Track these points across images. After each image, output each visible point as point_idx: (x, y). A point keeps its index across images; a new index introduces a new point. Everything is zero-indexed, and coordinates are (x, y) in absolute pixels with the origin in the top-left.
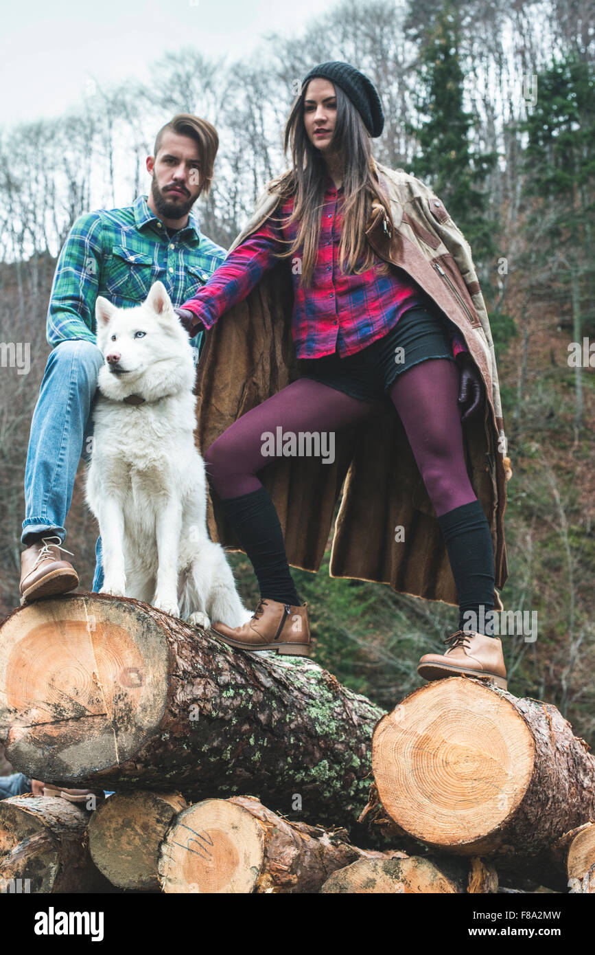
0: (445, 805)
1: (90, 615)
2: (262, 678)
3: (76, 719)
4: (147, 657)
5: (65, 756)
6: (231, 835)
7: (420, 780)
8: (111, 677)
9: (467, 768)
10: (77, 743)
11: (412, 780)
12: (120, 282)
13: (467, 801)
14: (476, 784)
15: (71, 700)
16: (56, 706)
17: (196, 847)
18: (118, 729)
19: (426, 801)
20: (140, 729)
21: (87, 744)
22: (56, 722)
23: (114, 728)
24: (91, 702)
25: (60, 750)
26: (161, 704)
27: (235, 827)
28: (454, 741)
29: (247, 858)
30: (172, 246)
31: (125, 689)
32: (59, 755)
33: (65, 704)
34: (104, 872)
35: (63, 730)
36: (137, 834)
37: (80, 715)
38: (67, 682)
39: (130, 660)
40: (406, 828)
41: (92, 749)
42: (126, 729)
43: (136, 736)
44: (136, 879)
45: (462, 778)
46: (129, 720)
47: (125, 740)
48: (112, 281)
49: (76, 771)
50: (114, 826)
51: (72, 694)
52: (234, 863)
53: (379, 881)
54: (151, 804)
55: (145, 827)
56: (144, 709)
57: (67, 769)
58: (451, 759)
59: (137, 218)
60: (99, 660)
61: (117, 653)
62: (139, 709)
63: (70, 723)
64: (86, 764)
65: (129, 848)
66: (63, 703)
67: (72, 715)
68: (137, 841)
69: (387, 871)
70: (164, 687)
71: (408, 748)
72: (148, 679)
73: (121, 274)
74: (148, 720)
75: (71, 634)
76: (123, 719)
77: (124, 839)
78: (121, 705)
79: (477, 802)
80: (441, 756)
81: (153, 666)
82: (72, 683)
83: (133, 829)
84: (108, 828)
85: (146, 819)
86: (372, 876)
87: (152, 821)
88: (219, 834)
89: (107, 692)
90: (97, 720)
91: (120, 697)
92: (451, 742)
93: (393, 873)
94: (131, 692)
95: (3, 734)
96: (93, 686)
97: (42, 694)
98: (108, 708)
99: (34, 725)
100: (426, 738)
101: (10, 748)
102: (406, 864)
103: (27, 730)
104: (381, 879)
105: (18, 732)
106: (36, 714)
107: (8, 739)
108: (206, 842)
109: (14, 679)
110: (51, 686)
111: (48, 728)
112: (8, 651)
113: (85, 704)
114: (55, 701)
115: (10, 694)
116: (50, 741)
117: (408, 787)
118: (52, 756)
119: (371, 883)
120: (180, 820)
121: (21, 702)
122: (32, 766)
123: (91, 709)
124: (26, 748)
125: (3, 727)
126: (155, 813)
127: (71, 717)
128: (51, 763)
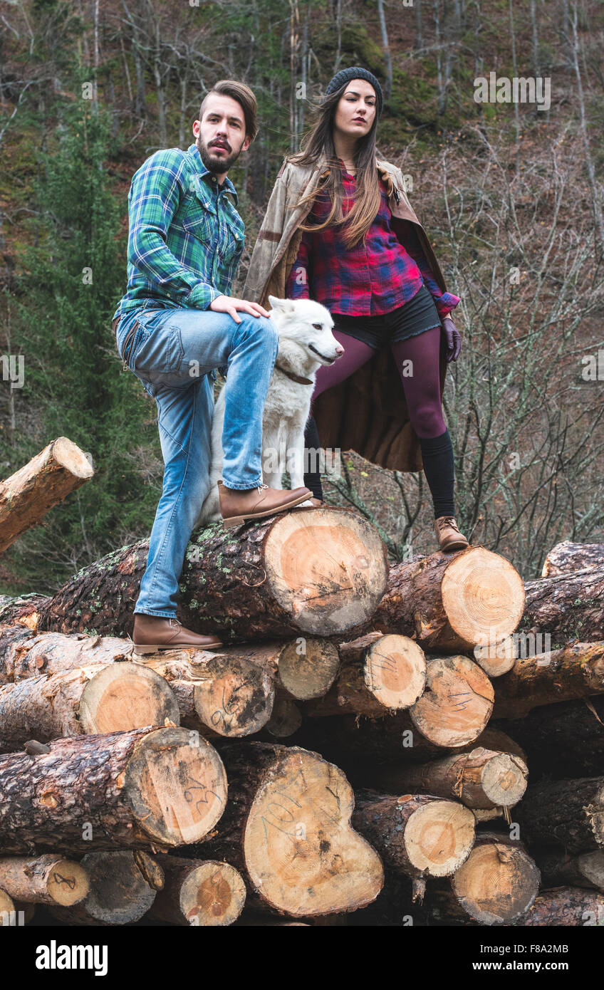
0: (484, 623)
1: (327, 521)
3: (334, 593)
4: (369, 548)
5: (334, 617)
6: (405, 655)
7: (470, 610)
8: (350, 562)
9: (493, 601)
10: (339, 608)
11: (466, 611)
12: (196, 224)
13: (496, 620)
14: (498, 610)
15: (329, 580)
16: (320, 586)
18: (360, 596)
19: (475, 623)
20: (373, 595)
21: (345, 609)
22: (322, 596)
23: (357, 598)
24: (342, 580)
25: (329, 614)
26: (383, 578)
27: (406, 650)
31: (359, 570)
32: (330, 618)
33: (327, 584)
34: (292, 692)
35: (328, 601)
36: (309, 664)
37: (336, 590)
38: (324, 568)
39: (359, 551)
40: (467, 639)
41: (349, 611)
42: (365, 596)
43: (372, 601)
44: (312, 693)
45: (491, 607)
46: (365, 590)
47: (365, 603)
49: (343, 627)
50: (294, 661)
51: (328, 576)
52: (411, 671)
53: (444, 672)
54: (317, 643)
56: (374, 583)
57: (336, 626)
58: (484, 597)
60: (340, 551)
61: (350, 546)
62: (370, 583)
63: (331, 596)
64: (348, 621)
65: (305, 674)
66: (324, 583)
67: (332, 590)
68: (310, 669)
69: (448, 667)
70: (383, 567)
71: (461, 594)
72: (373, 563)
74: (377, 589)
76: (363, 588)
78: (359, 581)
79: (500, 620)
80: (478, 595)
81: (374, 554)
82: (327, 569)
83: (307, 661)
84: (291, 663)
85: (314, 654)
86: (440, 670)
87: (319, 655)
88: (398, 656)
89: (350, 573)
90: (347, 592)
91: (357, 576)
92: (483, 586)
93: (451, 666)
94: (364, 572)
95: (288, 607)
96: (341, 570)
97: (308, 579)
98: (352, 583)
99: (308, 600)
100: (469, 587)
101: (296, 617)
102: (457, 660)
103: (304, 604)
104: (446, 671)
105: (300, 606)
106: (307, 592)
107: (294, 611)
108: (391, 661)
109: (287, 569)
110: (314, 572)
111: (318, 601)
112: (279, 550)
113: (338, 582)
114: (318, 582)
115: (287, 579)
116: (321, 610)
117: (464, 615)
118: (325, 619)
119: (440, 674)
120: (373, 650)
121: (296, 586)
122: (314, 627)
123: (343, 585)
124: (306, 615)
125: (287, 603)
126: (320, 649)
127: (331, 592)
128: (326, 623)
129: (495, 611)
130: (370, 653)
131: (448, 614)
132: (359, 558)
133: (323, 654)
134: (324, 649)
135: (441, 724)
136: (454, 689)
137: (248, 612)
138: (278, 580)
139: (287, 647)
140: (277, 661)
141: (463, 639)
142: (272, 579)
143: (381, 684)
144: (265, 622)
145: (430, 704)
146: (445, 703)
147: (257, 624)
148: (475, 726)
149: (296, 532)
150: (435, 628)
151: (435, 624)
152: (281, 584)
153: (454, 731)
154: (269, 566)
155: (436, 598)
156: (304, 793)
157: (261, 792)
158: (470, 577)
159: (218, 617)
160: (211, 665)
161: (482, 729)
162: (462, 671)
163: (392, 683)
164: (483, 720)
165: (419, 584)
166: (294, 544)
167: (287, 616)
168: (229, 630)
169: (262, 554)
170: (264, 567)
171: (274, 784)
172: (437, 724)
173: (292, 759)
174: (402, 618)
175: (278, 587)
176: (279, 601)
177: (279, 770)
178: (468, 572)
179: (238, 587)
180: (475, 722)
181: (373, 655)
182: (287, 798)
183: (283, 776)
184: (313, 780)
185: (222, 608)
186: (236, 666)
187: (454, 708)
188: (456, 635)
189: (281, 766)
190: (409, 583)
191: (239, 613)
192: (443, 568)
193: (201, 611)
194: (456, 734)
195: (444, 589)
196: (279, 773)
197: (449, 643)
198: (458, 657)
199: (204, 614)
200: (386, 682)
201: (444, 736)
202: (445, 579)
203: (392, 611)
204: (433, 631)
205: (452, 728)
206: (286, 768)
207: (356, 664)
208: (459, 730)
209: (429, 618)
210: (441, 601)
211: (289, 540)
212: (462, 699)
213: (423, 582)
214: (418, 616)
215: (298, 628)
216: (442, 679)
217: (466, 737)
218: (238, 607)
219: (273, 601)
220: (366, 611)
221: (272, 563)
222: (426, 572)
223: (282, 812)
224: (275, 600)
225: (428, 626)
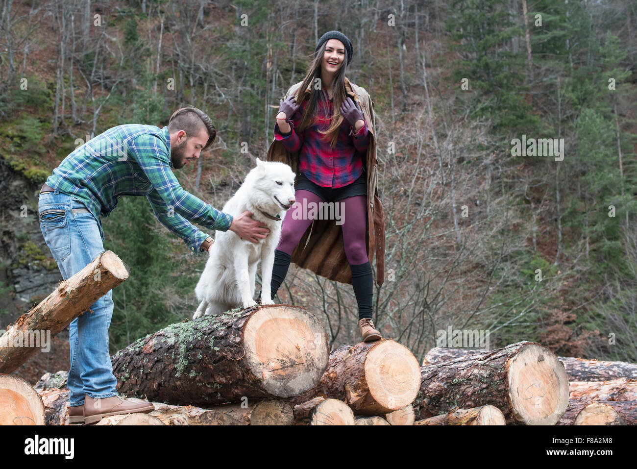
0: (395, 394)
1: (287, 315)
3: (292, 366)
5: (291, 384)
6: (340, 414)
7: (384, 384)
8: (303, 345)
10: (295, 377)
11: (381, 384)
13: (401, 391)
14: (403, 384)
15: (288, 357)
16: (282, 361)
18: (310, 369)
20: (318, 369)
21: (299, 378)
22: (283, 368)
23: (308, 370)
24: (297, 358)
25: (287, 382)
26: (325, 357)
27: (341, 411)
31: (309, 351)
32: (288, 384)
33: (287, 360)
35: (287, 372)
36: (272, 419)
37: (293, 364)
38: (285, 349)
39: (309, 337)
40: (382, 405)
41: (302, 380)
42: (313, 369)
43: (317, 373)
45: (398, 382)
47: (313, 375)
49: (297, 392)
50: (262, 417)
51: (287, 354)
54: (278, 404)
55: (276, 416)
56: (319, 360)
57: (292, 390)
58: (394, 374)
60: (297, 338)
61: (303, 333)
62: (317, 360)
63: (289, 368)
64: (301, 387)
66: (284, 359)
68: (273, 422)
70: (326, 349)
71: (378, 371)
72: (318, 346)
74: (321, 365)
75: (282, 325)
76: (312, 364)
78: (309, 358)
79: (405, 391)
81: (319, 339)
82: (287, 349)
83: (270, 417)
84: (259, 418)
85: (276, 412)
88: (335, 414)
89: (302, 352)
90: (301, 366)
91: (307, 355)
92: (392, 367)
93: (371, 424)
94: (312, 352)
95: (259, 376)
96: (297, 350)
97: (274, 355)
98: (304, 360)
99: (273, 370)
100: (383, 367)
101: (265, 383)
102: (375, 420)
103: (270, 373)
105: (267, 375)
106: (273, 365)
107: (263, 379)
108: (330, 418)
109: (259, 348)
110: (278, 351)
111: (280, 372)
112: (254, 334)
113: (294, 359)
114: (281, 358)
115: (259, 355)
116: (282, 378)
117: (380, 387)
118: (285, 385)
120: (317, 410)
121: (265, 360)
122: (277, 390)
123: (298, 361)
124: (272, 382)
125: (259, 372)
126: (280, 408)
127: (289, 365)
128: (286, 389)
129: (401, 384)
130: (315, 412)
131: (369, 386)
132: (309, 341)
133: (282, 412)
134: (283, 409)
137: (230, 379)
138: (252, 356)
139: (257, 406)
140: (250, 416)
141: (379, 404)
142: (248, 355)
144: (243, 386)
147: (237, 388)
149: (266, 322)
150: (360, 396)
151: (361, 393)
152: (254, 358)
154: (246, 345)
155: (361, 374)
158: (384, 360)
159: (209, 383)
160: (202, 418)
165: (349, 365)
166: (264, 331)
167: (257, 382)
168: (216, 393)
169: (242, 336)
170: (243, 346)
174: (337, 389)
175: (253, 361)
176: (253, 371)
178: (382, 356)
179: (224, 361)
181: (318, 413)
185: (212, 376)
186: (220, 419)
188: (375, 401)
190: (341, 364)
191: (224, 380)
192: (365, 353)
193: (198, 379)
195: (367, 368)
197: (370, 407)
198: (376, 417)
199: (200, 381)
202: (367, 361)
203: (330, 384)
204: (358, 398)
207: (306, 420)
209: (356, 389)
210: (364, 376)
211: (261, 327)
213: (351, 363)
214: (348, 388)
215: (266, 391)
218: (224, 376)
219: (248, 371)
220: (313, 380)
221: (249, 343)
222: (354, 356)
224: (250, 370)
225: (356, 394)
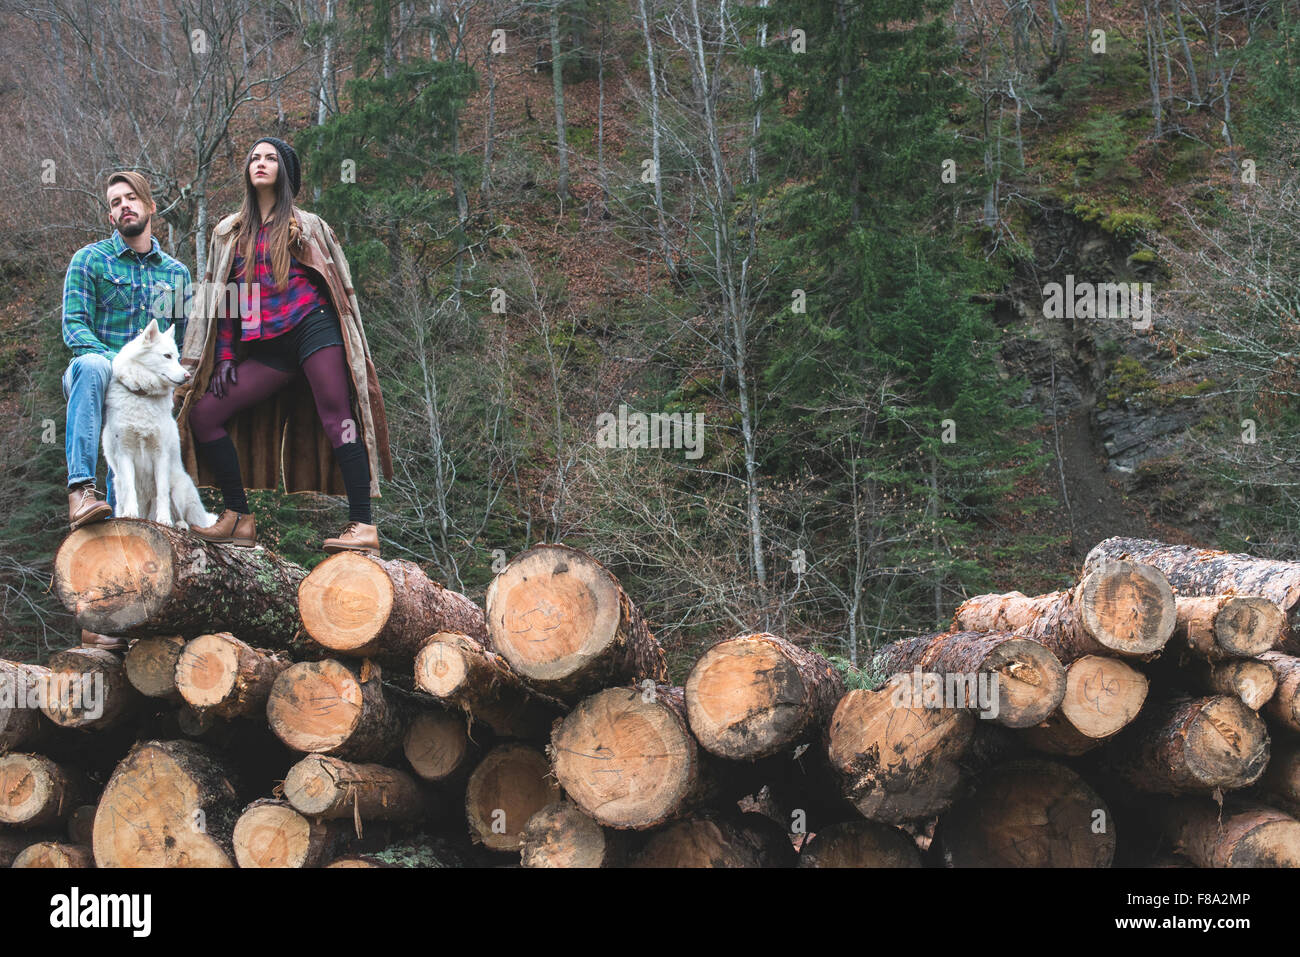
0: (344, 627)
1: (119, 531)
2: (225, 559)
3: (118, 595)
4: (158, 554)
5: (114, 617)
6: (218, 655)
7: (328, 614)
8: (137, 568)
9: (355, 604)
10: (120, 609)
11: (323, 614)
12: (111, 298)
13: (356, 623)
14: (360, 613)
15: (114, 584)
16: (105, 589)
17: (197, 664)
18: (145, 599)
19: (332, 626)
20: (158, 597)
21: (127, 609)
22: (106, 598)
23: (142, 598)
24: (126, 584)
25: (110, 614)
26: (170, 581)
27: (219, 650)
28: (346, 590)
29: (228, 667)
30: (143, 267)
31: (147, 575)
32: (110, 617)
33: (112, 588)
34: (139, 688)
35: (111, 602)
36: (157, 663)
37: (120, 592)
38: (110, 573)
39: (148, 557)
40: (321, 642)
41: (131, 612)
42: (150, 598)
43: (157, 602)
44: (158, 688)
45: (351, 610)
46: (151, 593)
47: (150, 605)
48: (105, 297)
49: (122, 626)
50: (141, 659)
51: (114, 580)
52: (222, 671)
53: (308, 676)
54: (161, 644)
55: (162, 658)
56: (160, 585)
57: (115, 625)
58: (345, 600)
59: (116, 249)
60: (129, 559)
61: (140, 554)
62: (157, 586)
63: (115, 598)
64: (127, 621)
65: (153, 672)
66: (109, 586)
67: (116, 593)
68: (158, 667)
69: (312, 669)
70: (171, 571)
71: (320, 596)
72: (161, 567)
73: (111, 292)
74: (163, 592)
75: (109, 544)
76: (149, 591)
77: (149, 667)
78: (146, 584)
79: (361, 624)
80: (339, 598)
81: (163, 560)
82: (113, 574)
83: (154, 660)
84: (138, 661)
85: (162, 653)
86: (303, 672)
87: (166, 654)
88: (210, 656)
89: (135, 577)
90: (131, 594)
91: (144, 580)
93: (316, 670)
94: (151, 576)
95: (73, 608)
96: (127, 575)
97: (94, 582)
98: (137, 587)
99: (92, 601)
100: (330, 589)
101: (79, 616)
102: (323, 664)
103: (87, 605)
104: (309, 674)
105: (82, 606)
106: (92, 594)
107: (77, 611)
108: (203, 661)
109: (75, 574)
110: (100, 577)
111: (101, 602)
112: (69, 558)
113: (123, 586)
114: (104, 585)
115: (74, 583)
116: (103, 609)
117: (321, 618)
118: (106, 618)
119: (303, 677)
120: (187, 650)
121: (82, 588)
123: (128, 588)
124: (87, 615)
125: (72, 604)
126: (167, 648)
127: (114, 594)
128: (107, 621)
129: (355, 614)
130: (183, 652)
131: (304, 619)
132: (147, 563)
133: (170, 653)
134: (171, 649)
135: (303, 728)
136: (318, 693)
138: (65, 584)
142: (61, 583)
143: (189, 682)
145: (290, 707)
146: (307, 705)
148: (339, 732)
149: (88, 542)
152: (68, 588)
153: (315, 736)
154: (59, 572)
156: (152, 787)
157: (112, 783)
158: (334, 581)
161: (348, 735)
162: (328, 676)
163: (202, 682)
164: (349, 726)
166: (84, 553)
169: (55, 561)
171: (125, 776)
172: (297, 727)
173: (144, 753)
175: (65, 590)
176: (65, 603)
177: (131, 762)
178: (334, 575)
180: (341, 727)
181: (187, 655)
182: (136, 790)
183: (135, 768)
184: (162, 775)
186: (74, 662)
187: (316, 712)
189: (134, 759)
194: (317, 739)
195: (302, 592)
196: (131, 766)
200: (194, 680)
201: (300, 740)
202: (305, 583)
205: (312, 732)
206: (138, 761)
208: (323, 736)
210: (299, 604)
211: (80, 549)
212: (326, 702)
216: (305, 682)
217: (329, 742)
220: (148, 611)
221: (61, 568)
223: (129, 803)
